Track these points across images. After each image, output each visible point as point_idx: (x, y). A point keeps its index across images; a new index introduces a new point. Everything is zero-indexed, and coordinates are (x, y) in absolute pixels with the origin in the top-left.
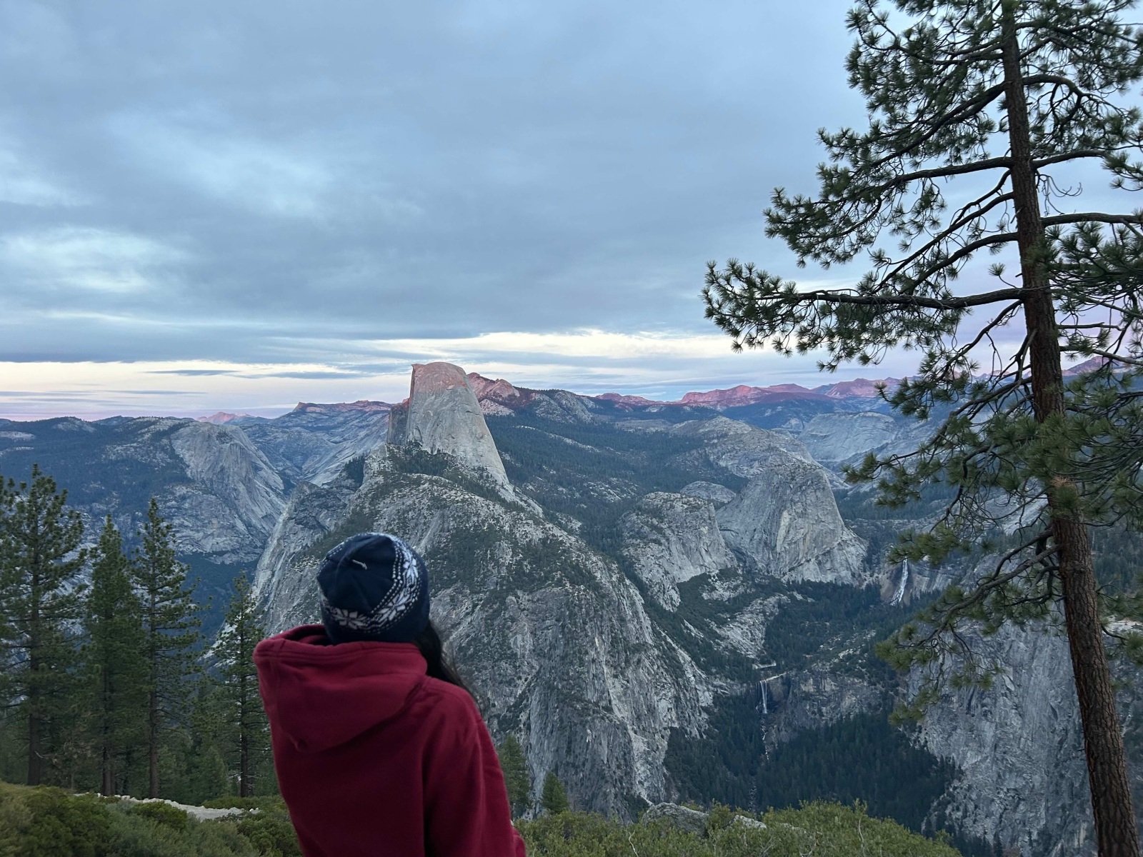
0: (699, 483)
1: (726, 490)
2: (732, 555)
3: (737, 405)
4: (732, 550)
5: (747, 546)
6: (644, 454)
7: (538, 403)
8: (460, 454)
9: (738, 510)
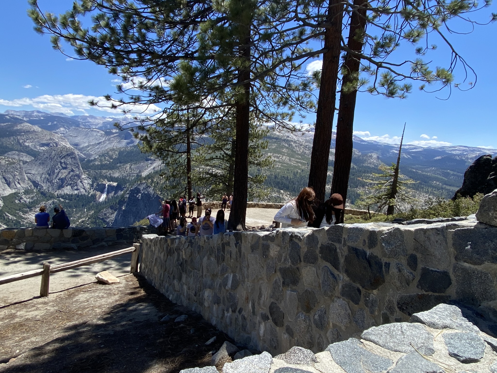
0: (14, 152)
1: (28, 156)
2: (31, 184)
3: (35, 119)
4: (31, 182)
5: (39, 180)
9: (34, 165)
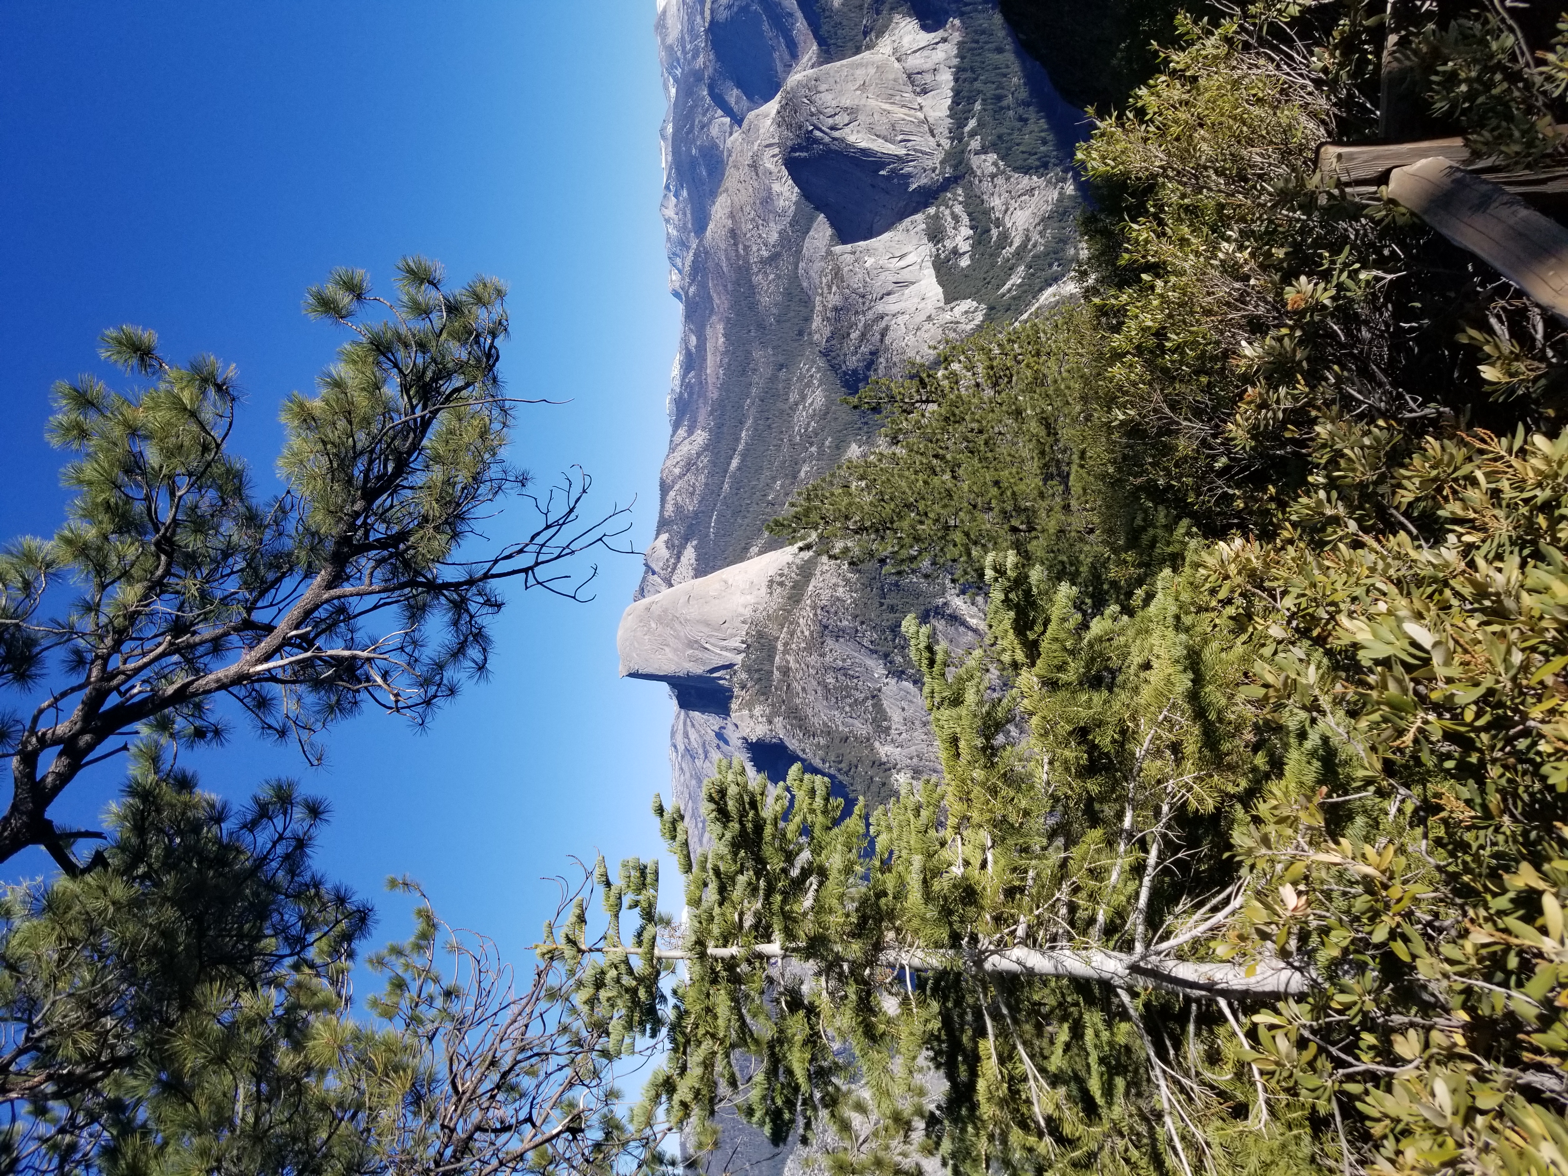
0: (801, 273)
6: (757, 354)
7: (678, 508)
8: (748, 613)
